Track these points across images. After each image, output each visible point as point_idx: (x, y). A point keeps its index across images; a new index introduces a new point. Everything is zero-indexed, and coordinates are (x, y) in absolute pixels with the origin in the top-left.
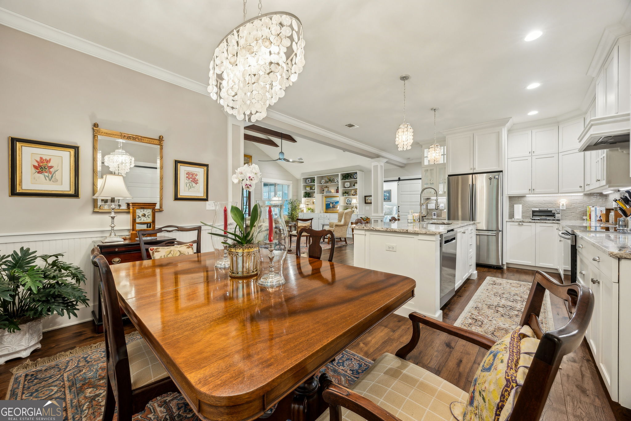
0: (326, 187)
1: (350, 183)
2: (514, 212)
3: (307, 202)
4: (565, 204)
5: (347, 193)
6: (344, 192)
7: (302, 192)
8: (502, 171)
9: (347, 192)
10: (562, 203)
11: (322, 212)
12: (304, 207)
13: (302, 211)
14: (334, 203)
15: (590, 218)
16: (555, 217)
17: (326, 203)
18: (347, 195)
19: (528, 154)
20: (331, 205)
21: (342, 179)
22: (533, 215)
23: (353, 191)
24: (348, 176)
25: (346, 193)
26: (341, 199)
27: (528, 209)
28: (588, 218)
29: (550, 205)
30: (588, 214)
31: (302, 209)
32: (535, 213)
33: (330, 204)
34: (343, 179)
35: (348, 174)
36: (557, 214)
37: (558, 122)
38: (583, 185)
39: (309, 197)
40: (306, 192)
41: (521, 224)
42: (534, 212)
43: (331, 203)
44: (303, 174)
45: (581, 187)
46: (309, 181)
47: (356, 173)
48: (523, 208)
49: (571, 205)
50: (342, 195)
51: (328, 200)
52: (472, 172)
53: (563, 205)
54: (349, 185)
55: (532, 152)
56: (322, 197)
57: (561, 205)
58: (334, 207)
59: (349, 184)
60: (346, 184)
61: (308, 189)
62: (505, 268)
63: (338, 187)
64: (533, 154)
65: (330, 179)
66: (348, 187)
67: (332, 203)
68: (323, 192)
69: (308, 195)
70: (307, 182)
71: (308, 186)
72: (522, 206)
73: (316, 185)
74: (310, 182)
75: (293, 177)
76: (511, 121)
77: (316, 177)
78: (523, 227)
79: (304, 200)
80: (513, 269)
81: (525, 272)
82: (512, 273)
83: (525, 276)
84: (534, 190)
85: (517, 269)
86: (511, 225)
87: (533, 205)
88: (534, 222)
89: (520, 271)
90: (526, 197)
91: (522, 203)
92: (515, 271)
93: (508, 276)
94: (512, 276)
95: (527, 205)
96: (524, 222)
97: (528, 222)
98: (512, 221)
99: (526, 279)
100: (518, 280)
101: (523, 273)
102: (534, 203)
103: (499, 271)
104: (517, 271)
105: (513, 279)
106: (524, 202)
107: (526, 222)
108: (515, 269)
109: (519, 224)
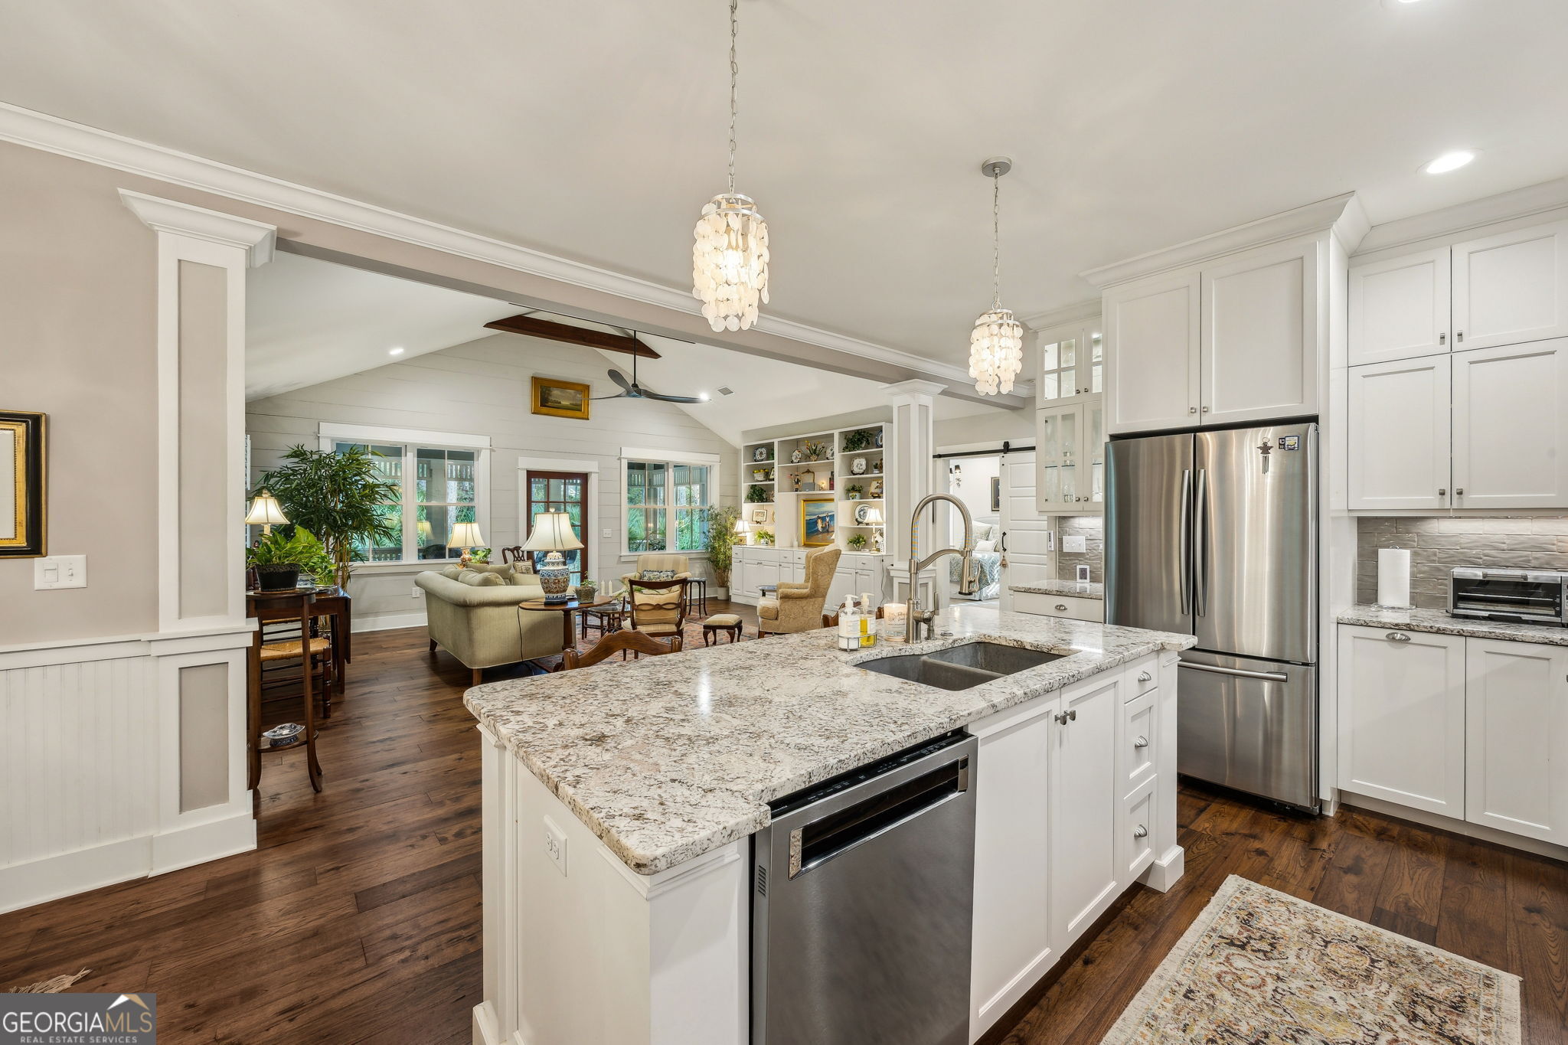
0: (808, 471)
1: (866, 460)
3: (758, 513)
5: (859, 491)
6: (850, 486)
7: (744, 488)
8: (1314, 419)
9: (857, 485)
11: (796, 543)
12: (747, 528)
13: (741, 541)
14: (828, 519)
16: (1556, 614)
17: (808, 518)
18: (858, 494)
19: (1434, 345)
20: (820, 526)
21: (844, 450)
22: (1458, 599)
23: (874, 484)
24: (859, 440)
25: (853, 489)
26: (842, 510)
27: (1438, 569)
31: (743, 535)
32: (1465, 591)
33: (816, 523)
34: (847, 448)
35: (858, 432)
39: (761, 500)
40: (753, 487)
41: (1398, 636)
42: (1460, 584)
43: (819, 518)
44: (746, 434)
46: (761, 453)
47: (880, 429)
48: (1414, 564)
50: (844, 496)
51: (812, 509)
52: (1194, 422)
54: (864, 467)
55: (1450, 339)
56: (798, 501)
58: (828, 531)
59: (863, 462)
60: (856, 462)
61: (759, 476)
62: (1331, 812)
63: (832, 473)
64: (1457, 346)
65: (814, 449)
66: (862, 471)
67: (823, 519)
68: (797, 486)
69: (760, 494)
70: (758, 457)
71: (758, 468)
72: (1415, 554)
73: (776, 466)
74: (764, 456)
75: (722, 441)
76: (1351, 208)
77: (776, 441)
78: (1408, 650)
79: (748, 508)
80: (1367, 818)
81: (1415, 845)
82: (1353, 851)
83: (1412, 879)
84: (1460, 493)
85: (1384, 824)
86: (1356, 639)
87: (1462, 553)
88: (1459, 632)
89: (1394, 837)
90: (1429, 521)
91: (1416, 544)
92: (1375, 831)
93: (1328, 872)
94: (1347, 870)
95: (1435, 555)
96: (1416, 628)
97: (1434, 630)
98: (1365, 622)
99: (1414, 902)
100: (1368, 911)
101: (1405, 849)
102: (1463, 546)
103: (1300, 831)
104: (1383, 836)
105: (1350, 897)
106: (1423, 540)
107: (1426, 630)
108: (1374, 823)
109: (1391, 639)
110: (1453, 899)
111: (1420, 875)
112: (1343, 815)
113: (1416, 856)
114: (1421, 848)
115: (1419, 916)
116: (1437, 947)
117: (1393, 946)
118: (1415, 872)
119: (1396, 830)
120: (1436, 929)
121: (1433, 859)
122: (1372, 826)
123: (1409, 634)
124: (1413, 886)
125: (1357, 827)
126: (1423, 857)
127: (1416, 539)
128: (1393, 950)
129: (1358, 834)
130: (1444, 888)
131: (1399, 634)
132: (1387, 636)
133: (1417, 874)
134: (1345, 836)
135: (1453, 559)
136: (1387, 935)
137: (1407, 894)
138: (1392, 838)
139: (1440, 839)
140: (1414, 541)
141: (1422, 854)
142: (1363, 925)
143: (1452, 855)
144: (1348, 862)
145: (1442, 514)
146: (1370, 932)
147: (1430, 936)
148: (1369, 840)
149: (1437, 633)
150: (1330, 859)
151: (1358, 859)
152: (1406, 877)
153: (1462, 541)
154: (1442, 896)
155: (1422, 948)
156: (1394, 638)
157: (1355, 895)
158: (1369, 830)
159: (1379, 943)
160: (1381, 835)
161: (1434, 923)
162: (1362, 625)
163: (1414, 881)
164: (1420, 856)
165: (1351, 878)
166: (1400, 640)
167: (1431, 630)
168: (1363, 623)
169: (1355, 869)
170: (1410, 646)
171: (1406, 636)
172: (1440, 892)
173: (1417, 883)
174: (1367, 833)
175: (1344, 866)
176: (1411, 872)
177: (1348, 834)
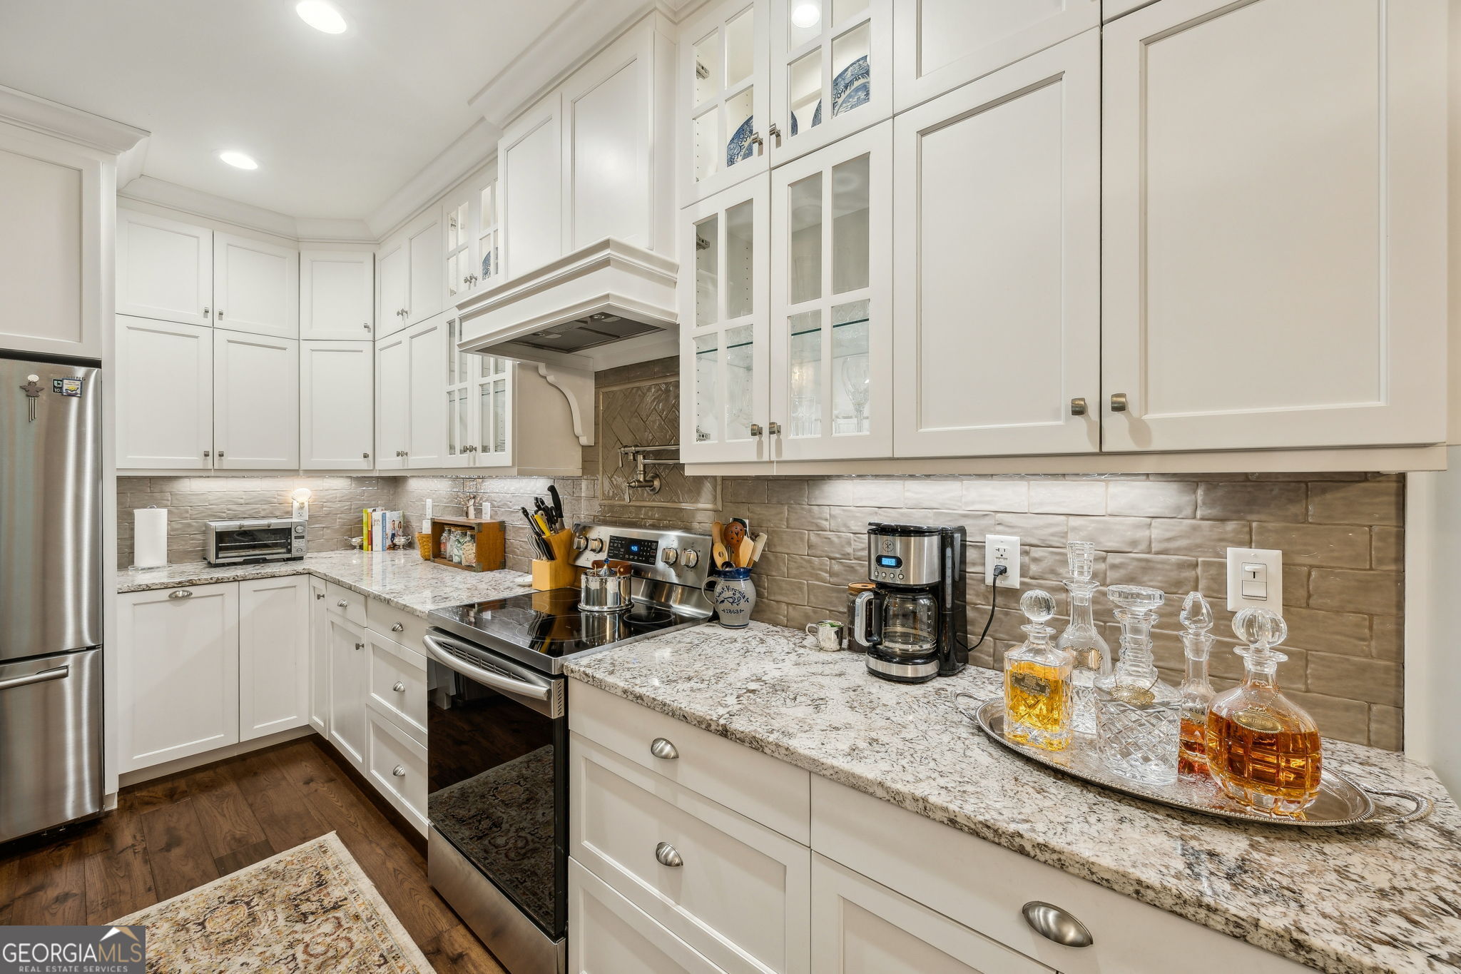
2: (132, 538)
4: (306, 505)
10: (301, 499)
15: (371, 542)
16: (289, 551)
19: (198, 318)
22: (221, 550)
27: (189, 525)
28: (365, 544)
29: (265, 507)
30: (365, 532)
32: (225, 541)
36: (296, 538)
37: (297, 240)
38: (370, 453)
41: (181, 594)
42: (221, 536)
45: (366, 456)
48: (170, 521)
49: (323, 507)
53: (302, 508)
55: (212, 315)
57: (296, 505)
62: (114, 804)
64: (218, 323)
72: (170, 512)
76: (140, 146)
78: (190, 604)
80: (150, 789)
81: (207, 787)
82: (159, 826)
83: (224, 816)
84: (221, 455)
85: (169, 785)
86: (136, 607)
87: (210, 509)
88: (234, 578)
89: (186, 791)
90: (182, 480)
91: (169, 503)
92: (166, 796)
93: (152, 862)
94: (168, 848)
95: (187, 512)
96: (198, 582)
97: (214, 580)
98: (147, 586)
99: (239, 832)
100: (211, 868)
101: (201, 795)
102: (211, 502)
103: (91, 843)
104: (176, 797)
105: (188, 869)
106: (177, 499)
107: (208, 582)
108: (159, 790)
109: (173, 598)
110: (262, 810)
111: (227, 808)
112: (125, 800)
113: (214, 795)
114: (212, 786)
115: (251, 841)
116: (278, 853)
117: (253, 879)
118: (222, 809)
119: (182, 784)
120: (267, 841)
121: (227, 789)
122: (160, 794)
123: (191, 589)
124: (229, 821)
125: (148, 803)
126: (218, 792)
127: (170, 498)
128: (255, 882)
129: (152, 809)
130: (251, 805)
131: (179, 591)
132: (170, 596)
133: (225, 809)
134: (142, 817)
135: (203, 514)
136: (242, 874)
137: (230, 830)
138: (184, 794)
139: (220, 770)
140: (168, 500)
141: (217, 791)
142: (218, 882)
143: (237, 778)
144: (163, 841)
145: (202, 473)
146: (229, 883)
147: (267, 850)
148: (166, 807)
149: (216, 583)
150: (145, 848)
151: (169, 831)
152: (219, 817)
153: (210, 498)
154: (253, 813)
155: (270, 862)
156: (176, 597)
157: (191, 864)
158: (160, 798)
159: (242, 885)
160: (172, 796)
161: (263, 838)
162: (144, 590)
163: (227, 816)
164: (217, 793)
165: (176, 852)
166: (183, 597)
167: (212, 581)
168: (145, 587)
169: (173, 842)
170: (191, 601)
171: (188, 592)
172: (249, 811)
173: (230, 816)
174: (161, 803)
175: (163, 846)
176: (220, 810)
177: (145, 814)
